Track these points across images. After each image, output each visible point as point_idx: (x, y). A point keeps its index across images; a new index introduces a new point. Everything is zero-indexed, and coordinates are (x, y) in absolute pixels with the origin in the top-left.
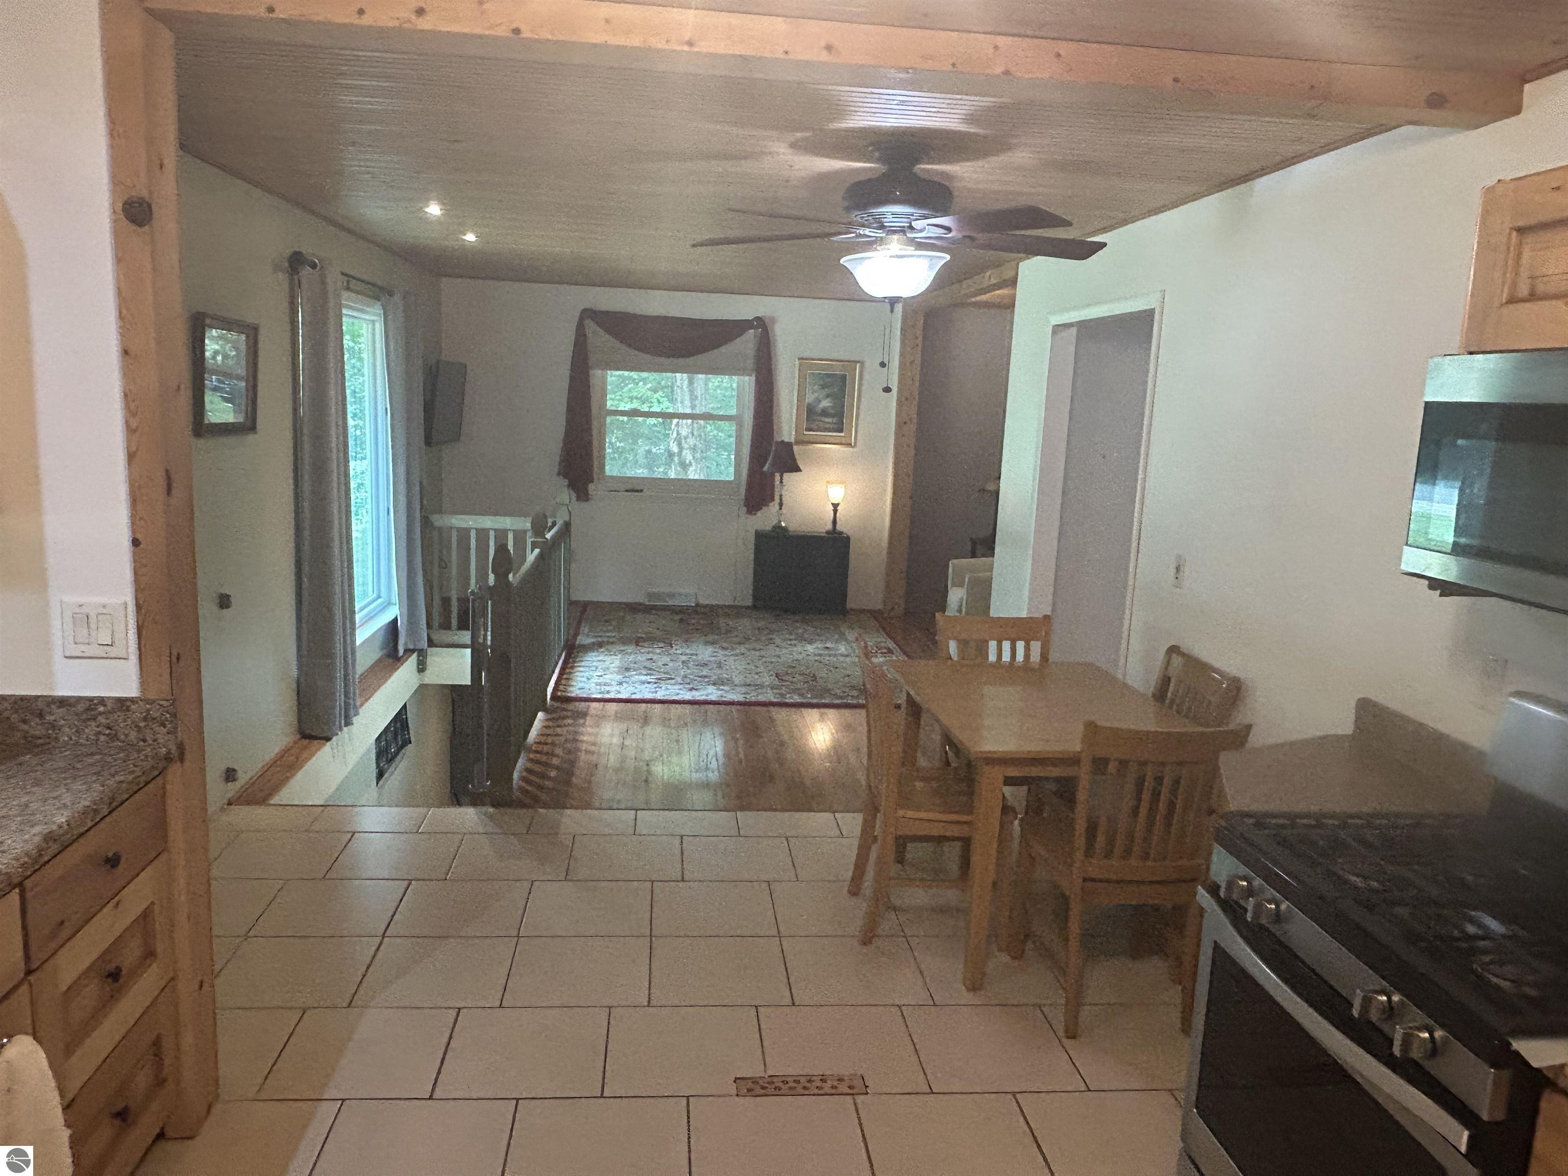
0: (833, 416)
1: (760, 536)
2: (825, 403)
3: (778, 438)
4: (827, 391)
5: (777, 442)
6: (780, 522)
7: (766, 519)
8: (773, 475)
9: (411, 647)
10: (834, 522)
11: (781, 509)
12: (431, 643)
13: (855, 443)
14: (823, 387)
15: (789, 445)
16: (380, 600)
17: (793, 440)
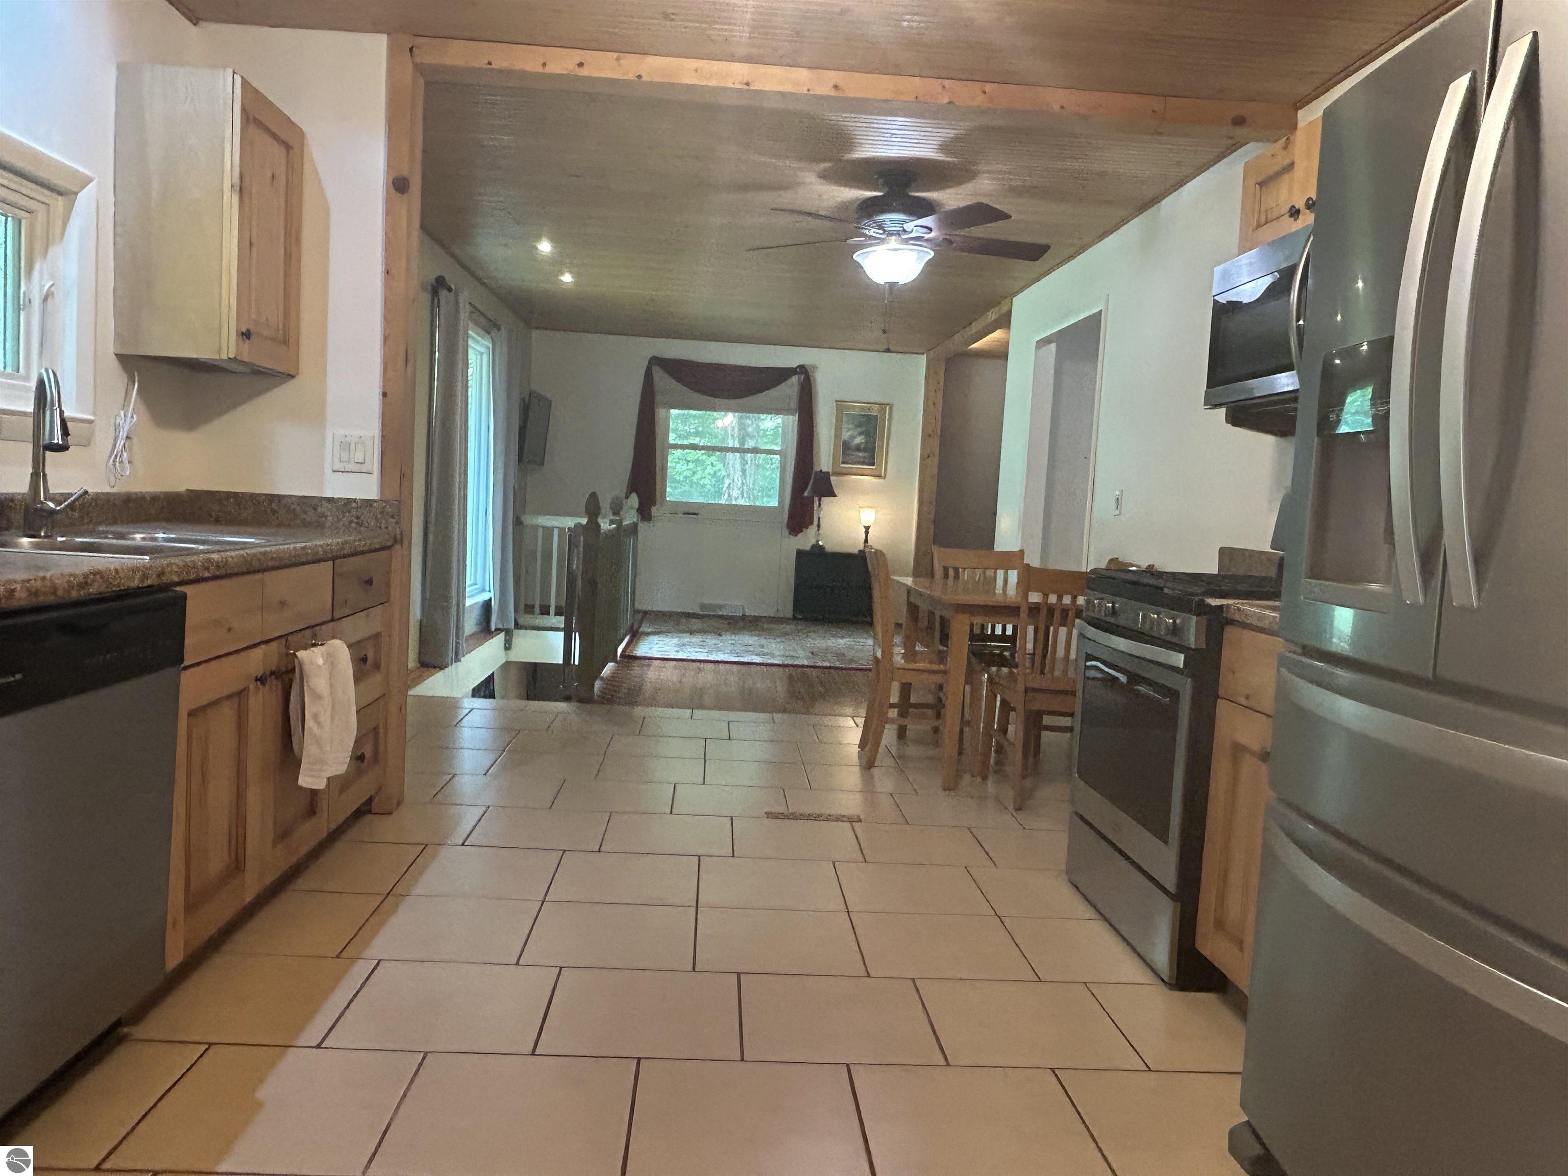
0: (865, 450)
1: (800, 554)
2: (859, 440)
3: (816, 468)
4: (859, 430)
5: (817, 472)
6: (818, 541)
7: (806, 540)
8: (812, 498)
9: (500, 626)
10: (866, 541)
11: (818, 530)
12: (517, 626)
13: (885, 475)
14: (857, 426)
15: (827, 474)
16: (476, 586)
17: (830, 470)
